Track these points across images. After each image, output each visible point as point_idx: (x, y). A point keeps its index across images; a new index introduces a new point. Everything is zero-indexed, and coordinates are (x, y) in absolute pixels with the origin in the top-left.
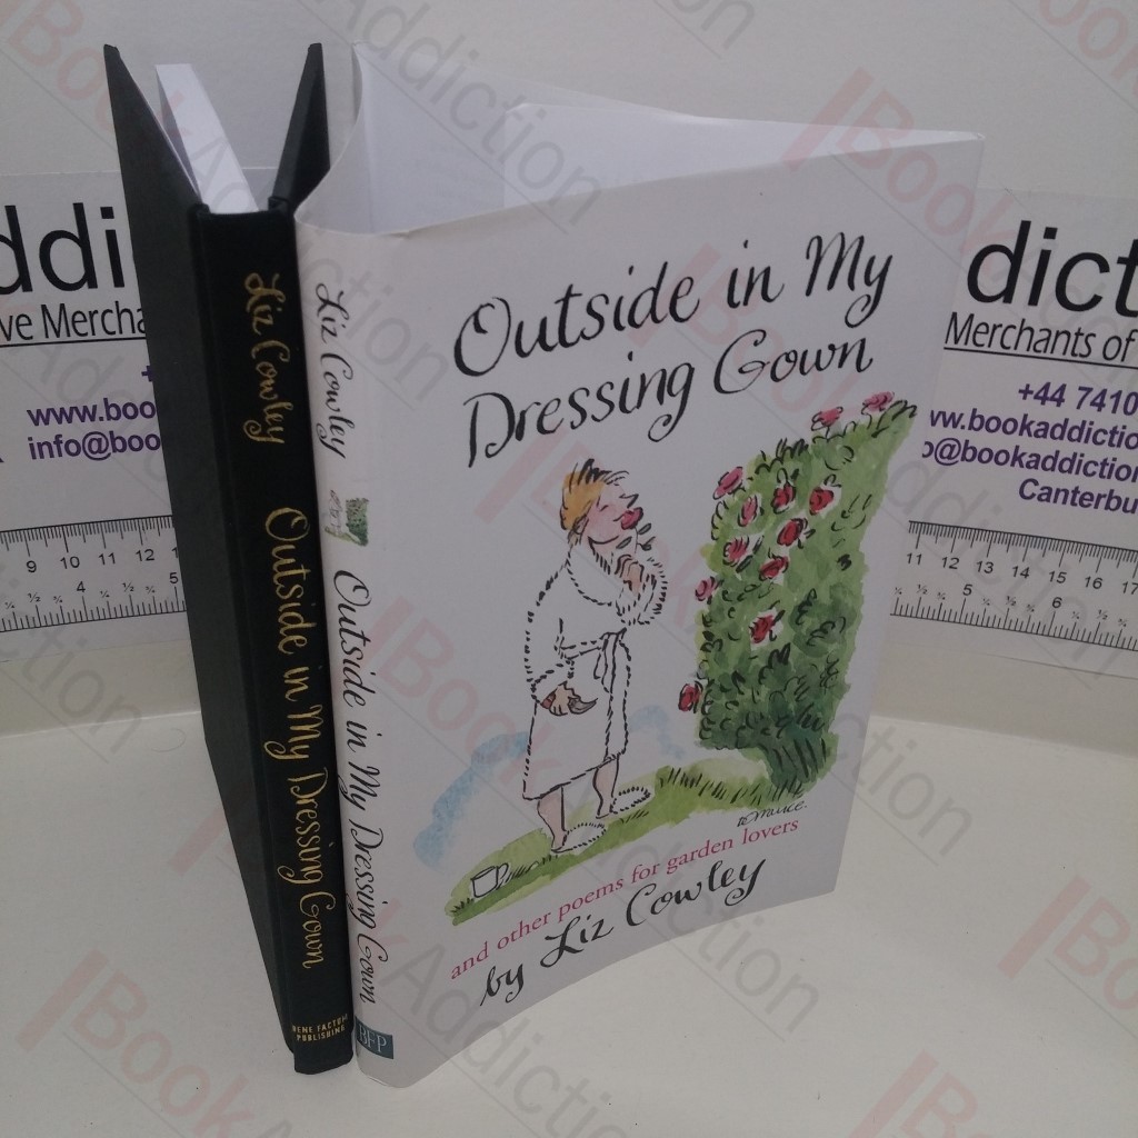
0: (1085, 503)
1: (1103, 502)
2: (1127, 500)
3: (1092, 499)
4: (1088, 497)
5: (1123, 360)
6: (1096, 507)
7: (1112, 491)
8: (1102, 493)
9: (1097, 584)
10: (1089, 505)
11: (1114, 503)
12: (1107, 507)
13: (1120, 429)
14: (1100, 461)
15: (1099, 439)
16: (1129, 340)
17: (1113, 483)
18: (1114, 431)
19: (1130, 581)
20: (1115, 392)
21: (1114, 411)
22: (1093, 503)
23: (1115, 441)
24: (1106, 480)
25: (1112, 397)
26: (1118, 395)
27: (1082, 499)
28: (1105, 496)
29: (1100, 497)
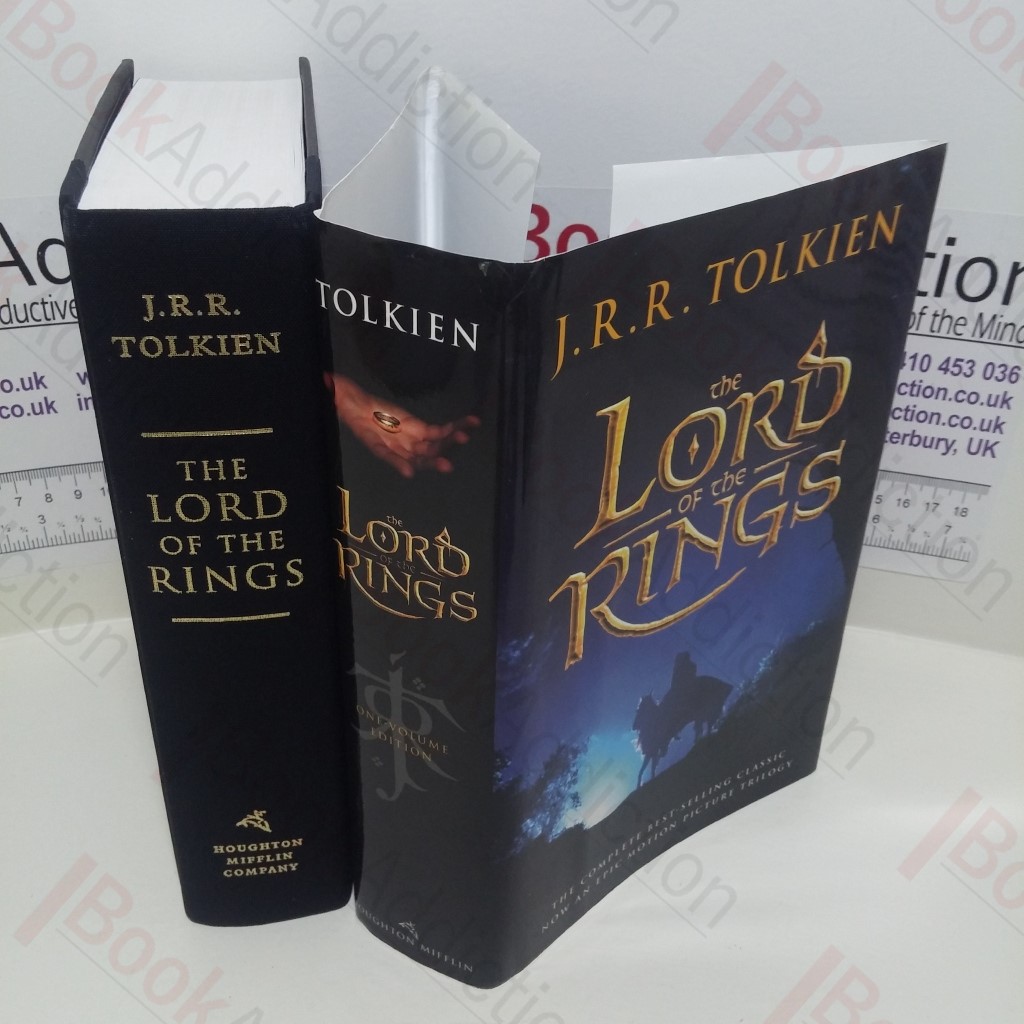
0: (894, 440)
1: (908, 439)
2: (926, 437)
3: (898, 438)
4: (896, 436)
5: (917, 329)
6: (903, 443)
7: (914, 431)
8: (907, 433)
9: (906, 503)
10: (897, 442)
11: (916, 440)
12: (911, 444)
13: (917, 383)
14: (903, 407)
15: (902, 391)
16: (922, 314)
17: (913, 425)
18: (913, 385)
19: (931, 501)
20: (912, 355)
21: (913, 369)
22: (900, 440)
23: (915, 392)
24: (908, 422)
25: (911, 357)
26: (914, 357)
27: (891, 437)
28: (908, 435)
29: (905, 435)
